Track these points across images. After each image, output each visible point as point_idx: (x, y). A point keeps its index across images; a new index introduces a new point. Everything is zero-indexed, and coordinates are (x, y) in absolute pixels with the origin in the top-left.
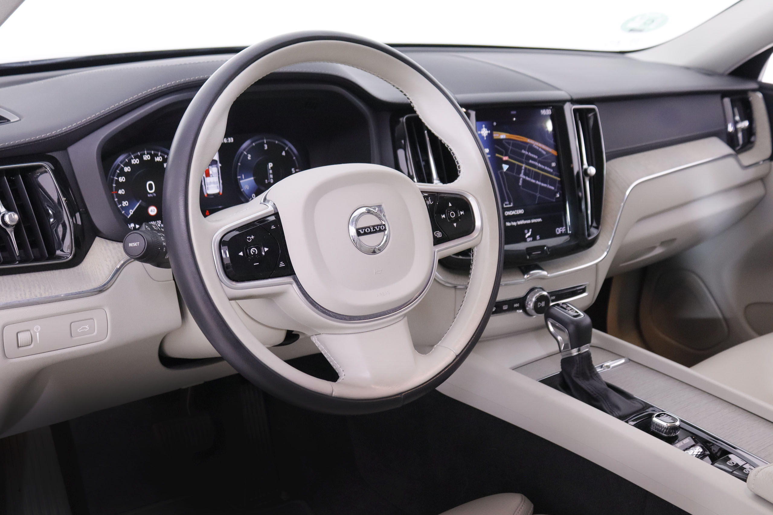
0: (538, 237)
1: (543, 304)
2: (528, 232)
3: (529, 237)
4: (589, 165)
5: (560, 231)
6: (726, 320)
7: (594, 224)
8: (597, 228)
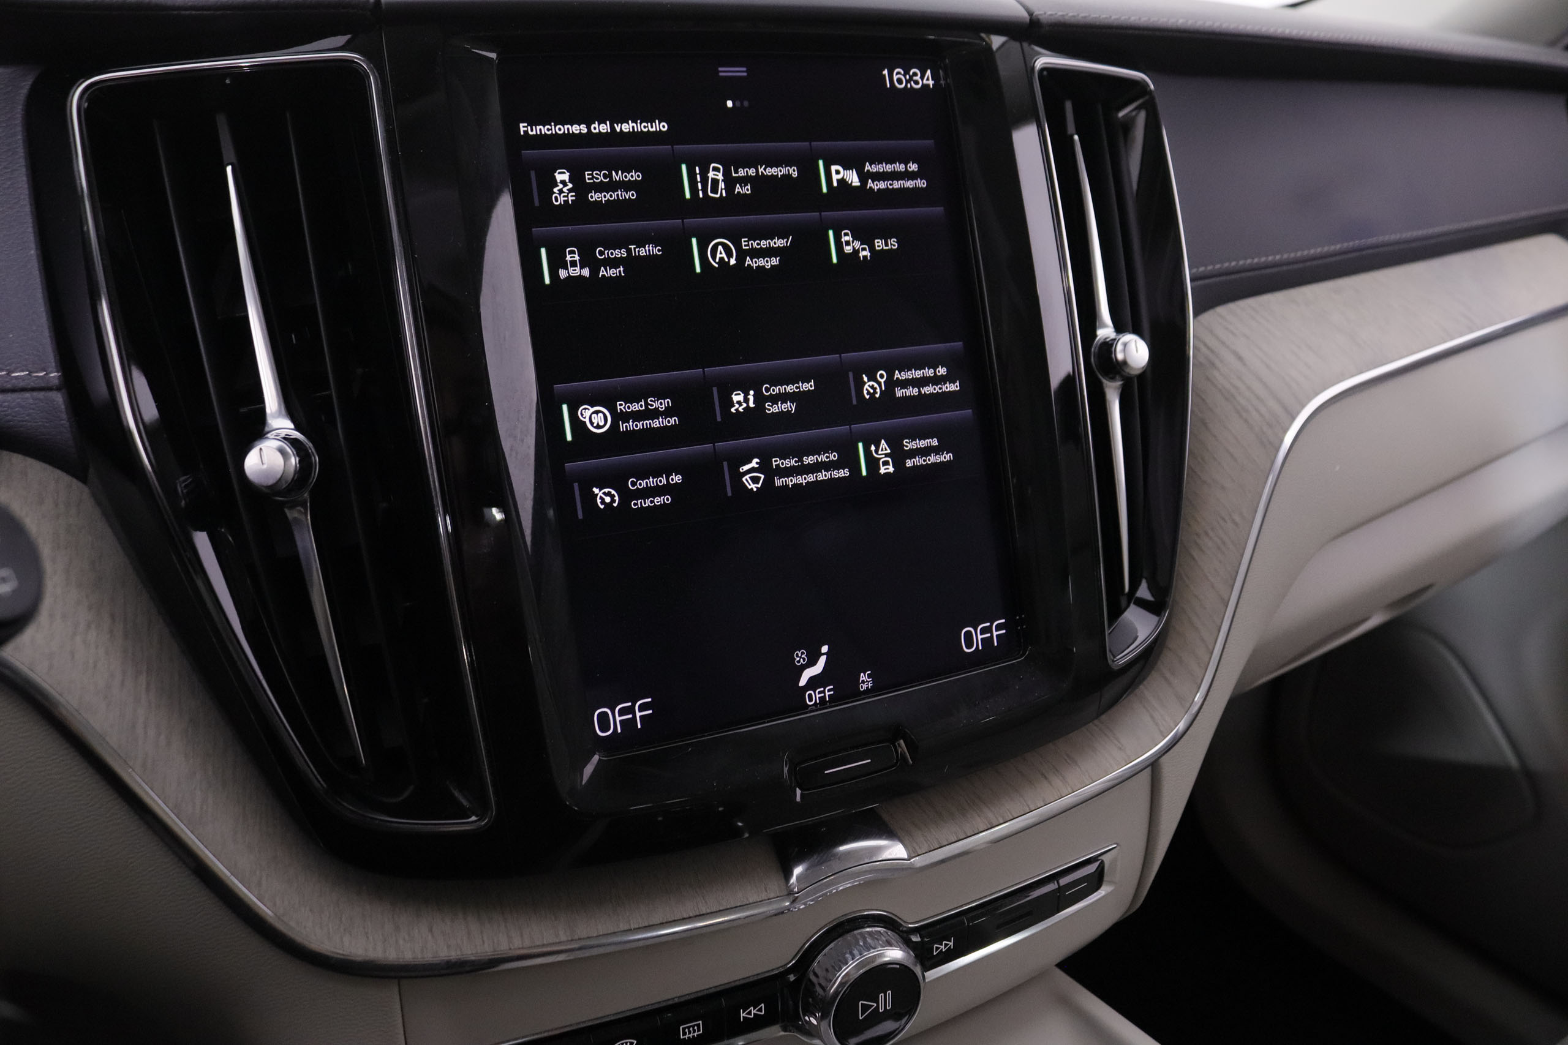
0: (865, 680)
1: (885, 1001)
2: (812, 662)
3: (814, 682)
4: (1120, 328)
5: (979, 637)
6: (1529, 774)
7: (1143, 592)
8: (1155, 607)
